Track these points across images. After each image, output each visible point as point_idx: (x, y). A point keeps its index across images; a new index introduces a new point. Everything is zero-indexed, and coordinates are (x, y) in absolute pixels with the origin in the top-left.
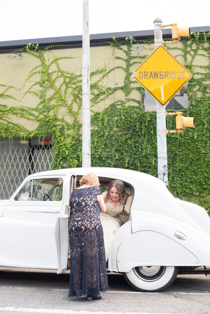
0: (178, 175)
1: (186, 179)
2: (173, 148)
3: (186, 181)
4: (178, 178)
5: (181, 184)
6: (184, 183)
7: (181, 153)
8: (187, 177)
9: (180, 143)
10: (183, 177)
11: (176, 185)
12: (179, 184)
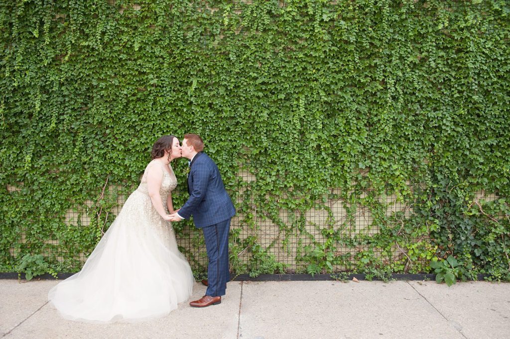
0: (97, 134)
1: (114, 145)
2: (83, 71)
3: (114, 148)
4: (96, 143)
5: (104, 156)
6: (109, 155)
7: (103, 85)
8: (117, 139)
9: (101, 60)
10: (108, 140)
11: (92, 158)
12: (99, 155)
